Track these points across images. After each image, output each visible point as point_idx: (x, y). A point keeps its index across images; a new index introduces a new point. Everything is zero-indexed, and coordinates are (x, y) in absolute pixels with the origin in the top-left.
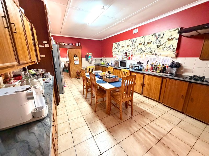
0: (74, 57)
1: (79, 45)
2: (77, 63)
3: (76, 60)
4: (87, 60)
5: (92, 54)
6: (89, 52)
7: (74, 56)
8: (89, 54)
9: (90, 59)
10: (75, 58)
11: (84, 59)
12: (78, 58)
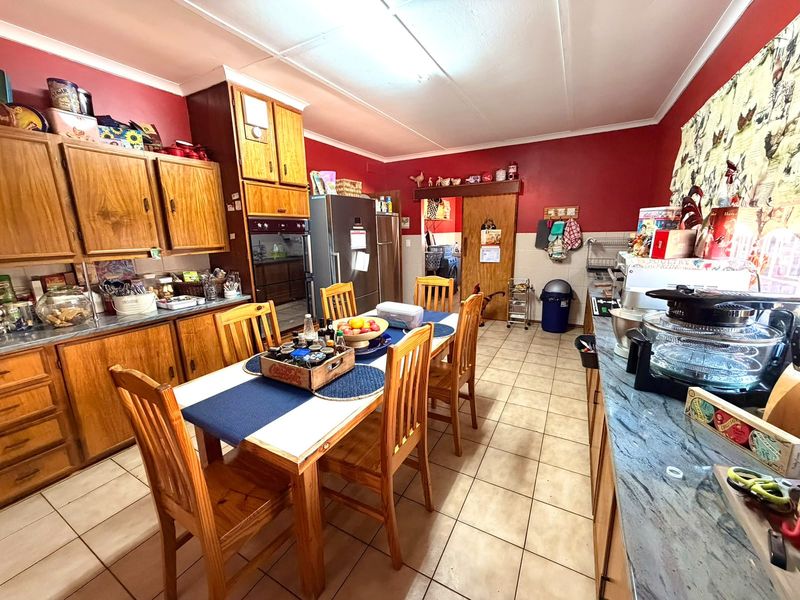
0: (484, 232)
1: (507, 176)
2: (491, 255)
3: (487, 244)
4: (542, 243)
5: (579, 212)
6: (561, 206)
7: (483, 228)
8: (561, 211)
9: (560, 241)
10: (485, 236)
11: (526, 241)
12: (496, 233)
